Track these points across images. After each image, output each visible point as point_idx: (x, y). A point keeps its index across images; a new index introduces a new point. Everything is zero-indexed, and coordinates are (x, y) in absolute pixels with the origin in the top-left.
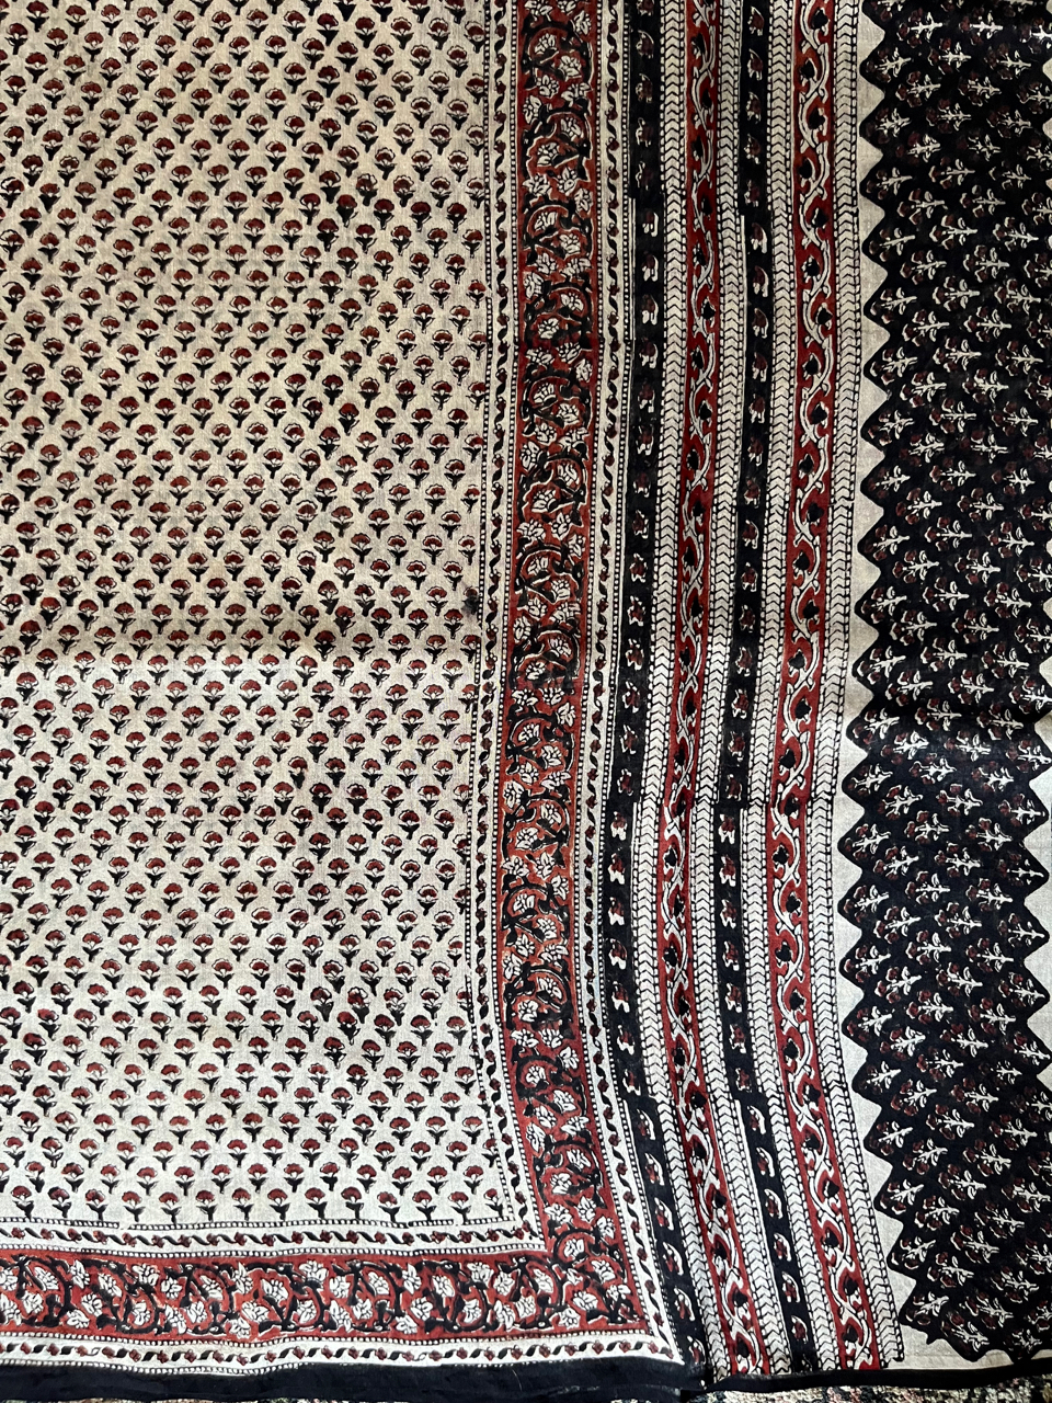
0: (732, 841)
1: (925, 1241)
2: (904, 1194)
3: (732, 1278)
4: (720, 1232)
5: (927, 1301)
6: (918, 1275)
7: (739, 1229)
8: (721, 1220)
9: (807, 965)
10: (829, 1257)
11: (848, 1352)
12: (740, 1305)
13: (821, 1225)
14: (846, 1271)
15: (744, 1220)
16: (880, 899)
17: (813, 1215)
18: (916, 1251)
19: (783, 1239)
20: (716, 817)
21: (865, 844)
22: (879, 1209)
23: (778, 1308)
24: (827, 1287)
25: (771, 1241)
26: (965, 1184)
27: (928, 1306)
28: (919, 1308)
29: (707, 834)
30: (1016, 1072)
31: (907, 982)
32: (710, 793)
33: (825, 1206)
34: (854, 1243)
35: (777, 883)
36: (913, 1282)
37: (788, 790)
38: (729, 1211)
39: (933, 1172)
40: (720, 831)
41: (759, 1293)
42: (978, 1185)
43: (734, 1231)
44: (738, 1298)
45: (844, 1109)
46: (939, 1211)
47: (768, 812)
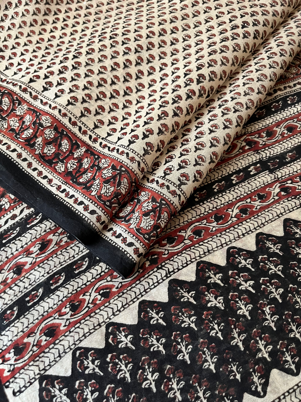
0: (252, 173)
1: (100, 367)
2: (123, 339)
3: (29, 260)
4: (54, 243)
5: (60, 390)
6: (76, 374)
7: (59, 252)
8: (61, 241)
9: (220, 231)
10: (63, 310)
11: (7, 356)
12: (14, 273)
13: (81, 297)
14: (59, 325)
15: (65, 254)
16: (278, 251)
17: (84, 290)
18: (91, 365)
19: (63, 278)
20: (257, 163)
21: (296, 231)
22: (107, 328)
23: (20, 295)
24: (44, 318)
25: (59, 273)
26: (149, 377)
27: (57, 392)
28: (54, 386)
29: (247, 162)
30: (238, 377)
31: (247, 286)
32: (264, 156)
33: (94, 294)
34: (79, 322)
35: (249, 200)
36: (69, 373)
37: (291, 185)
38: (67, 244)
39: (146, 351)
40: (252, 167)
41: (25, 280)
42: (153, 386)
43: (57, 250)
44: (19, 269)
45: (155, 281)
46: (123, 367)
47: (275, 182)
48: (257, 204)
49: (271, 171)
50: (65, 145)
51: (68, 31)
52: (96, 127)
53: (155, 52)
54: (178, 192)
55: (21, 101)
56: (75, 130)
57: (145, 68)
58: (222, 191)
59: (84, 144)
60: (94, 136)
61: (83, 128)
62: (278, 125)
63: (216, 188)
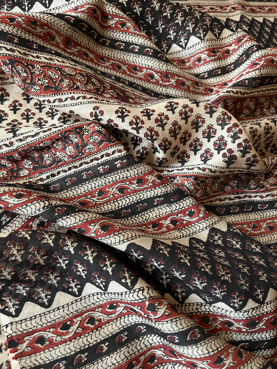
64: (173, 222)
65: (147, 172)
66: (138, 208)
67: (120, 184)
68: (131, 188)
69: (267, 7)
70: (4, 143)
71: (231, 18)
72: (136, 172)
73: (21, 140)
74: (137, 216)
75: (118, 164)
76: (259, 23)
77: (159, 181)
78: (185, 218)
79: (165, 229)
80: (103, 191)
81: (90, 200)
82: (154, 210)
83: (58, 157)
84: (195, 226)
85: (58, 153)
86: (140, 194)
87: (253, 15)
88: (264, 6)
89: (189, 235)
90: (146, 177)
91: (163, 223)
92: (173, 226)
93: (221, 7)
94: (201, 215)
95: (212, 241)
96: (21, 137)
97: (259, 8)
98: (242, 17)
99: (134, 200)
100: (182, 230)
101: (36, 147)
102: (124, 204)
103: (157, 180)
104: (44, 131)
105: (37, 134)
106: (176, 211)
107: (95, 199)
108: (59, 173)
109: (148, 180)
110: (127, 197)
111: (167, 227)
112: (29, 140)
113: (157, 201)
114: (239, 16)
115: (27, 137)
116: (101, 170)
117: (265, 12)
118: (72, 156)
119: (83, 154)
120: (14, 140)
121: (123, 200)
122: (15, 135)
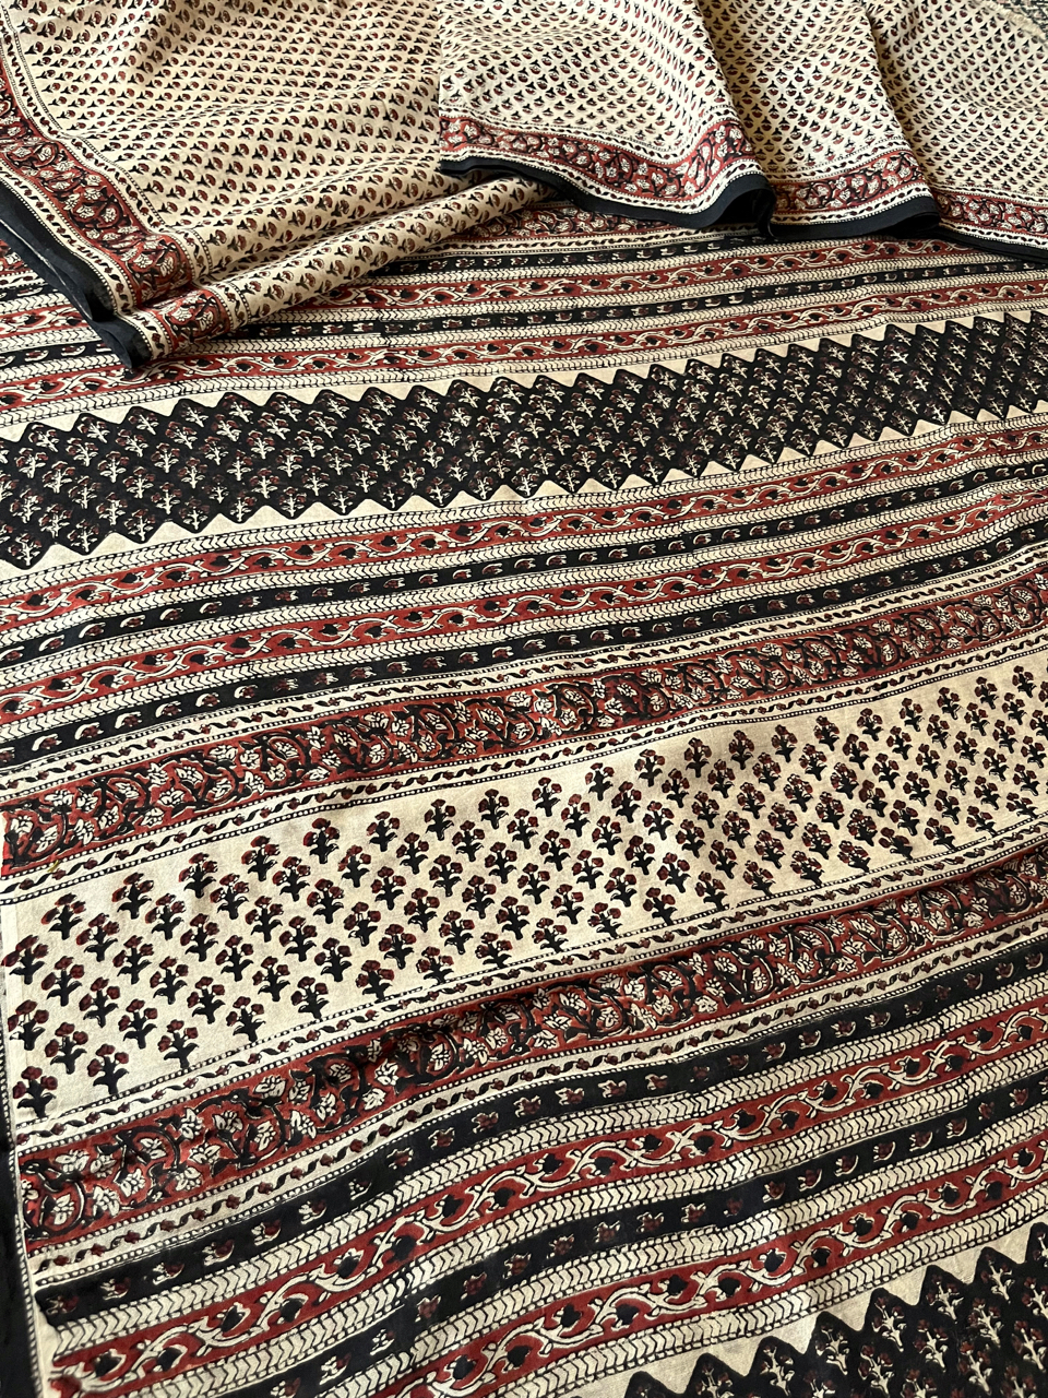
0: (356, 330)
1: (56, 445)
2: (96, 431)
6: (24, 442)
7: (50, 332)
9: (274, 373)
10: (32, 385)
13: (60, 380)
14: (21, 396)
15: (57, 334)
16: (340, 413)
17: (67, 375)
35: (333, 355)
36: (17, 440)
37: (403, 356)
39: (119, 448)
40: (361, 324)
42: (113, 478)
45: (163, 394)
46: (85, 453)
47: (383, 347)
48: (343, 362)
49: (383, 336)
50: (110, 214)
51: (176, 93)
52: (164, 209)
53: (291, 147)
54: (238, 297)
55: (67, 156)
56: (133, 203)
57: (266, 164)
58: (303, 335)
59: (138, 222)
60: (155, 219)
61: (144, 205)
62: (424, 287)
63: (296, 330)
64: (727, 1283)
65: (671, 1121)
66: (639, 1223)
67: (603, 1144)
68: (628, 1159)
69: (954, 289)
70: (356, 1014)
71: (864, 334)
72: (646, 1117)
73: (393, 1008)
74: (635, 1246)
75: (606, 1088)
76: (935, 334)
77: (698, 1153)
78: (757, 1276)
79: (699, 1303)
80: (557, 1157)
81: (522, 1181)
82: (679, 1239)
83: (466, 1052)
84: (781, 1302)
85: (466, 1042)
86: (650, 1184)
87: (920, 316)
88: (946, 290)
89: (763, 1331)
90: (668, 1135)
91: (700, 1281)
92: (723, 1297)
93: (838, 309)
94: (798, 1271)
95: (820, 1353)
96: (395, 1001)
97: (934, 297)
98: (891, 329)
99: (633, 1197)
100: (746, 1311)
101: (424, 1026)
102: (605, 1205)
103: (694, 1149)
104: (449, 991)
105: (433, 995)
106: (736, 1251)
107: (535, 1179)
108: (455, 1099)
109: (672, 1143)
110: (616, 1187)
111: (709, 1297)
112: (413, 1007)
113: (691, 1211)
114: (884, 327)
115: (409, 1001)
116: (564, 1097)
117: (950, 305)
118: (500, 1051)
119: (526, 1049)
120: (377, 1008)
121: (604, 1194)
122: (381, 998)
